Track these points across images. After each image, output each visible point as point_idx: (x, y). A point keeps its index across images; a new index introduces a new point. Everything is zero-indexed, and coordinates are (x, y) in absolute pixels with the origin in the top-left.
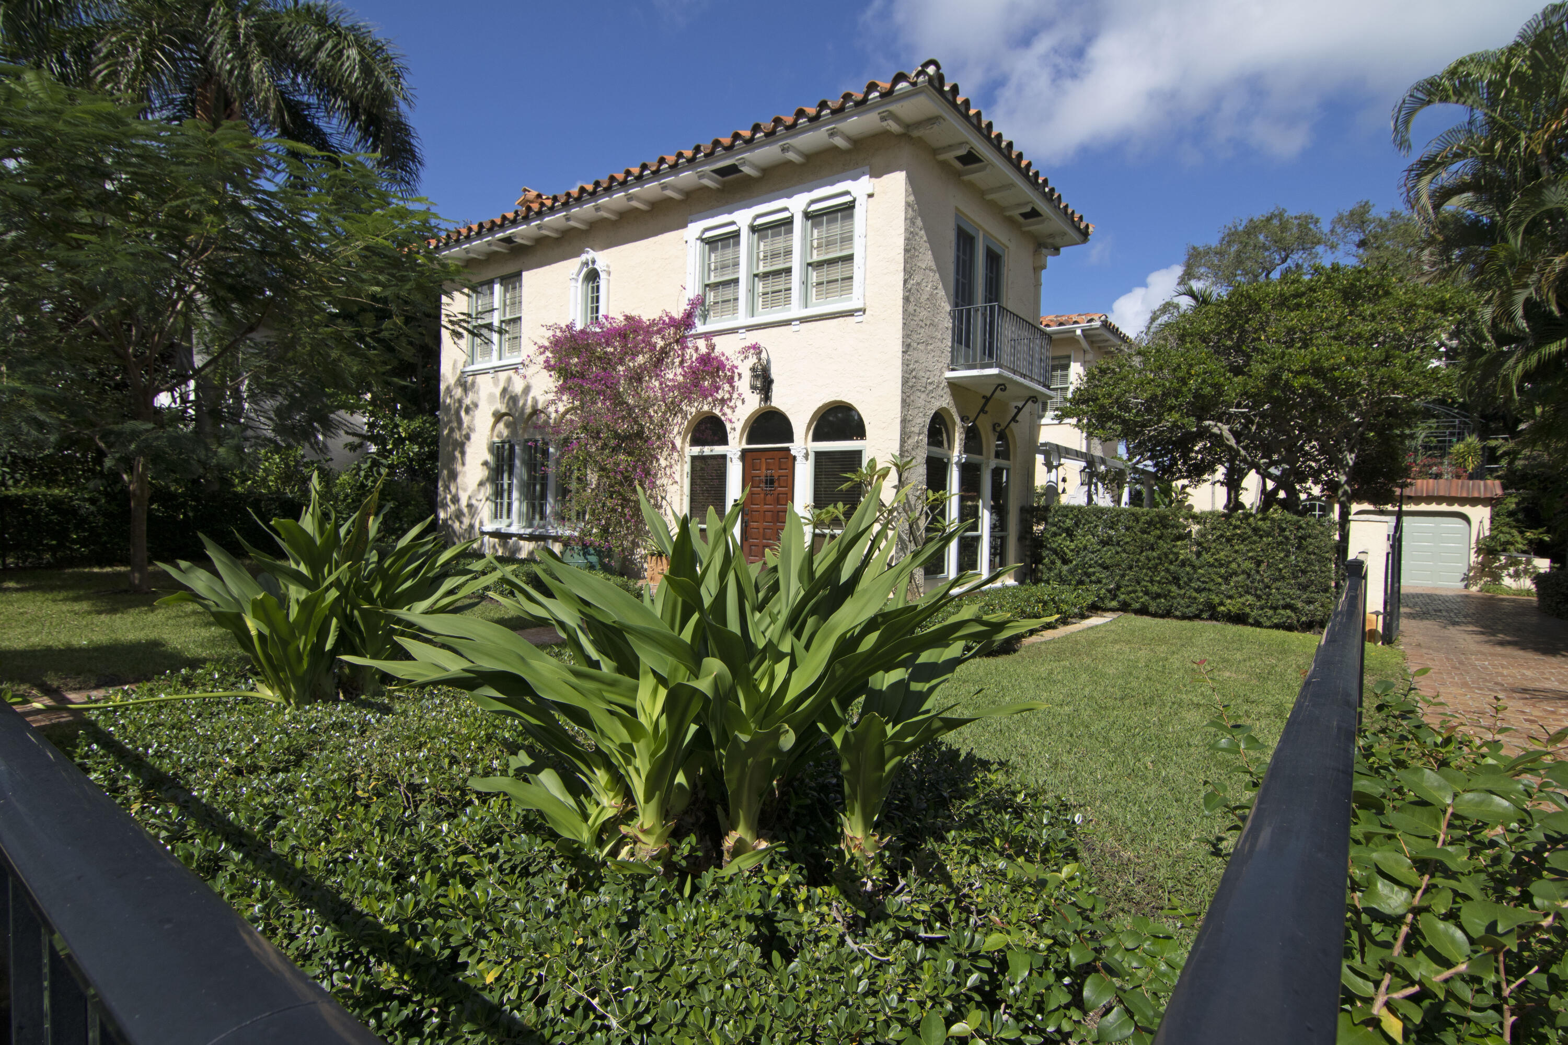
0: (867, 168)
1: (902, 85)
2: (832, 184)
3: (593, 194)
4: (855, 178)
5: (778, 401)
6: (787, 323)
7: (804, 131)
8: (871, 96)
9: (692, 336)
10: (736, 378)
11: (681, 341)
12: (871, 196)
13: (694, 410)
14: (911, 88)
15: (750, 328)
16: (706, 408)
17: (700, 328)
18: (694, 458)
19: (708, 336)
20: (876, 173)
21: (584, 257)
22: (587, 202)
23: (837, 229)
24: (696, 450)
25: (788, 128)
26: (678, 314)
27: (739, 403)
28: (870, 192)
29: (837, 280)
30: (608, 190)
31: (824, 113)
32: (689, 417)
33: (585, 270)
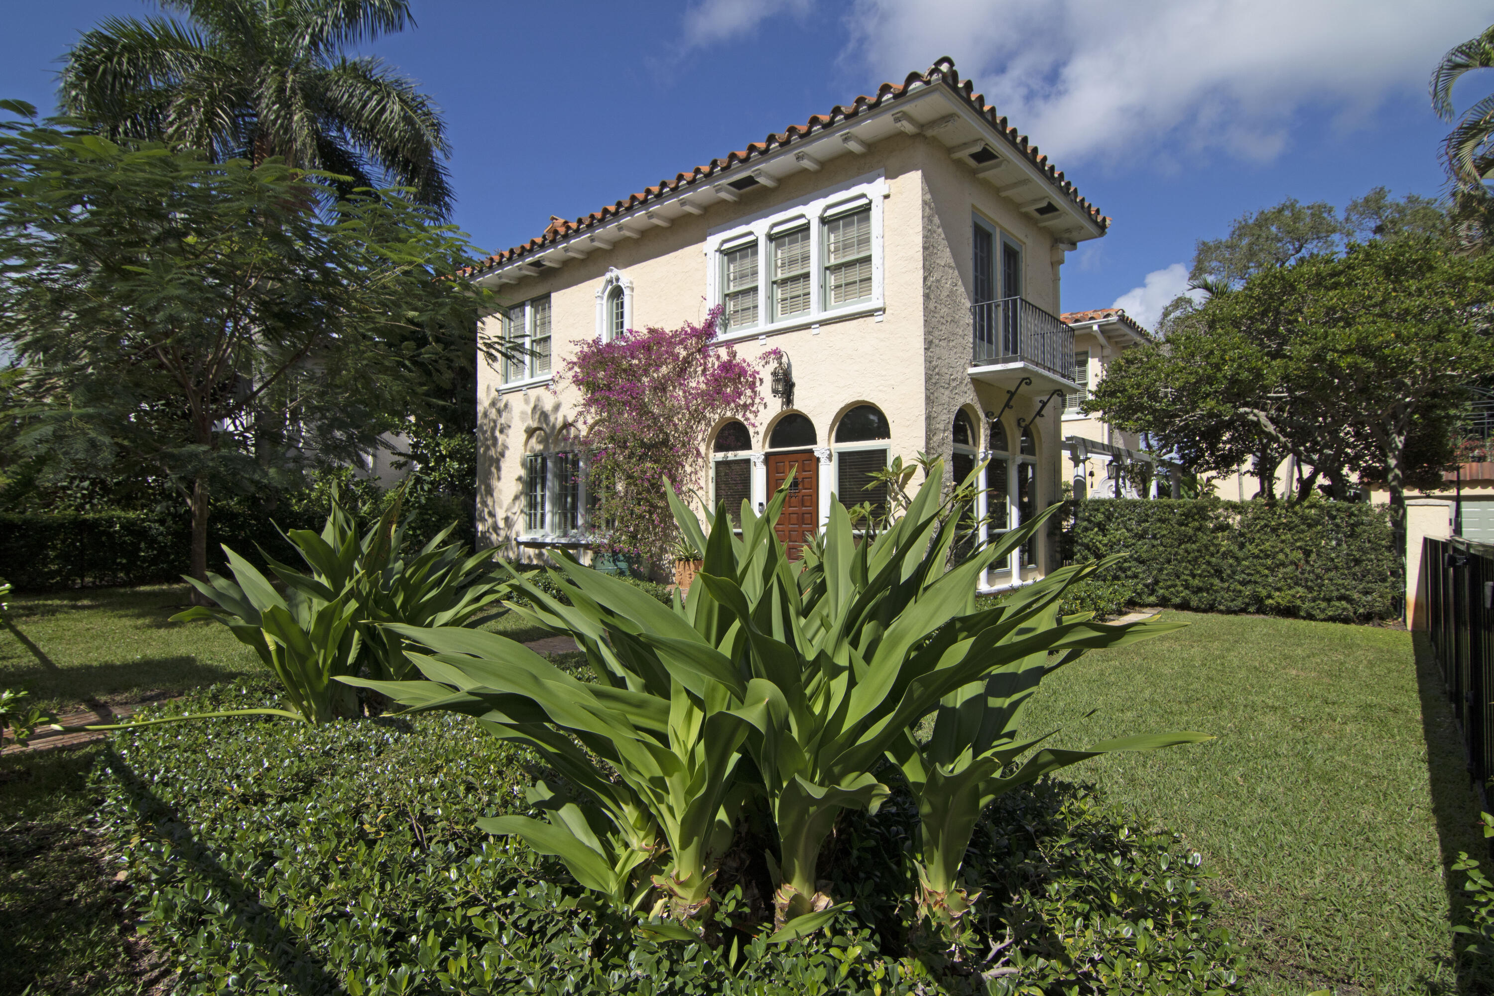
0: (883, 170)
1: (916, 85)
2: (848, 188)
3: (616, 214)
4: (870, 181)
5: (800, 404)
6: (807, 326)
7: (819, 137)
8: (884, 99)
9: (713, 344)
10: (758, 383)
11: (703, 350)
12: (887, 197)
13: (717, 416)
14: (925, 87)
15: (770, 334)
16: (729, 414)
17: (721, 336)
18: (718, 464)
19: (729, 344)
20: (891, 175)
21: (608, 276)
22: (610, 222)
23: (853, 232)
24: (720, 456)
25: (802, 136)
26: (699, 323)
27: (761, 408)
28: (886, 193)
29: (855, 282)
31: (837, 119)
32: (713, 424)
33: (610, 287)
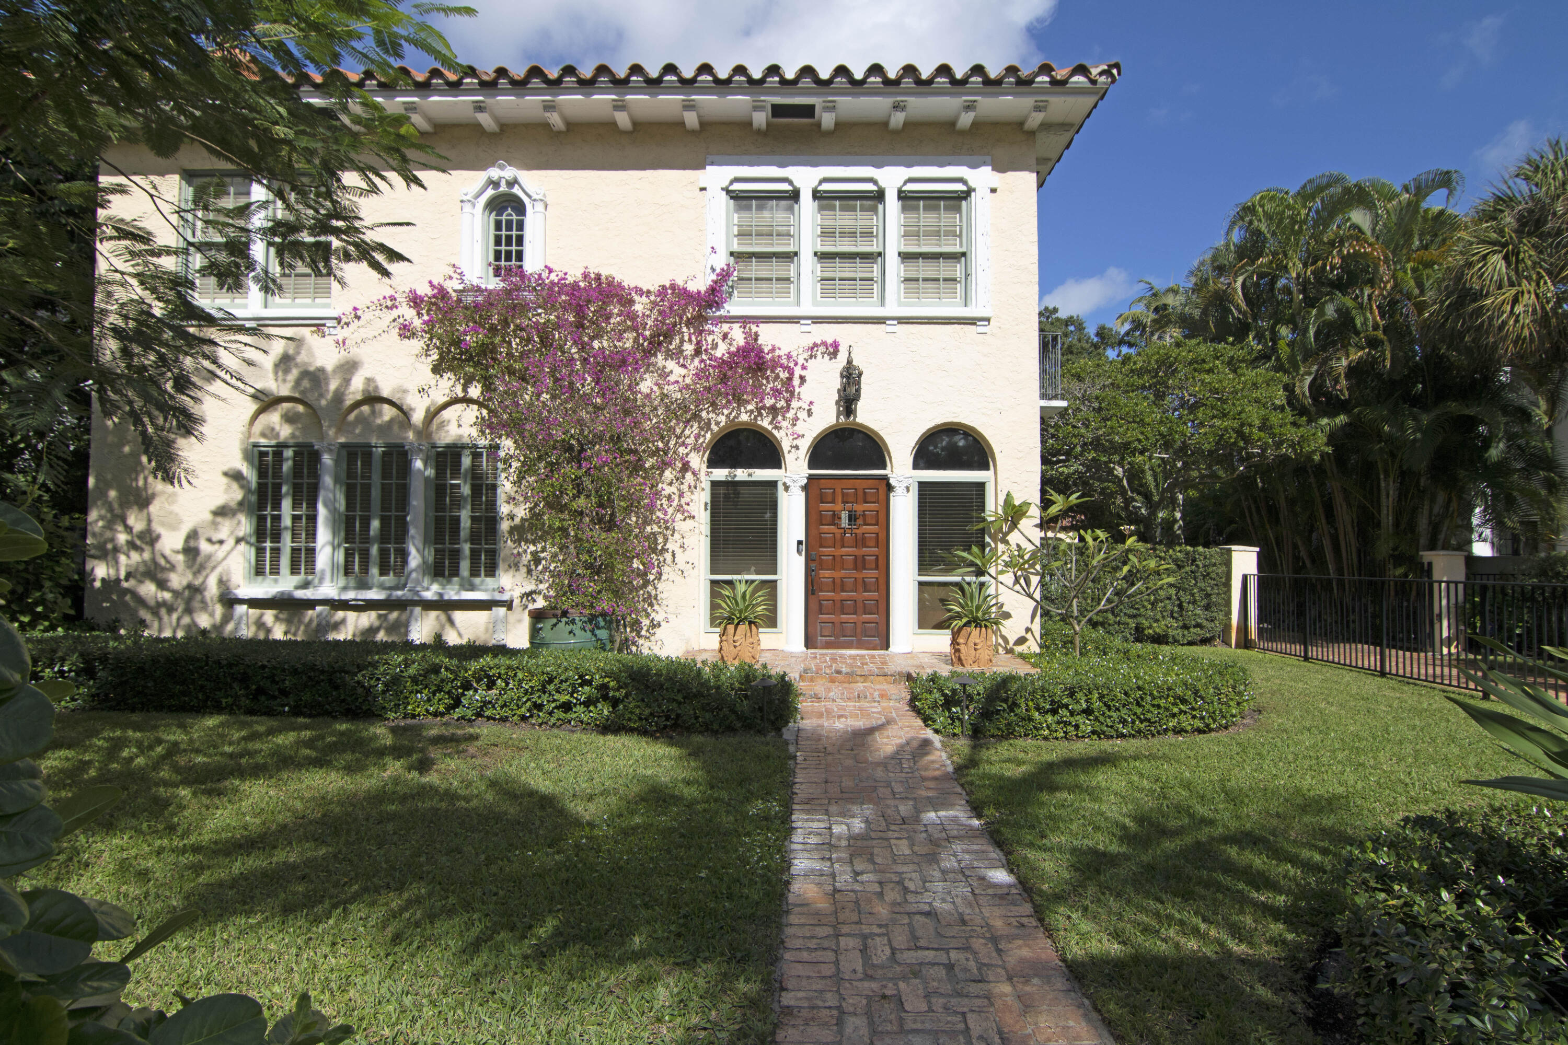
0: (988, 158)
1: (1079, 79)
2: (941, 165)
3: (555, 84)
4: (974, 166)
5: (866, 415)
6: (880, 321)
7: (941, 93)
8: (1039, 79)
9: (713, 318)
10: (796, 382)
11: (697, 323)
12: (993, 191)
13: (722, 419)
14: (1089, 85)
15: (818, 320)
16: (744, 417)
17: (734, 307)
18: (714, 484)
19: (745, 320)
20: (1000, 167)
21: (494, 173)
22: (536, 92)
23: (944, 219)
24: (721, 474)
26: (700, 284)
27: (803, 415)
28: (994, 186)
30: (587, 85)
31: (973, 79)
32: (715, 428)
33: (490, 192)
